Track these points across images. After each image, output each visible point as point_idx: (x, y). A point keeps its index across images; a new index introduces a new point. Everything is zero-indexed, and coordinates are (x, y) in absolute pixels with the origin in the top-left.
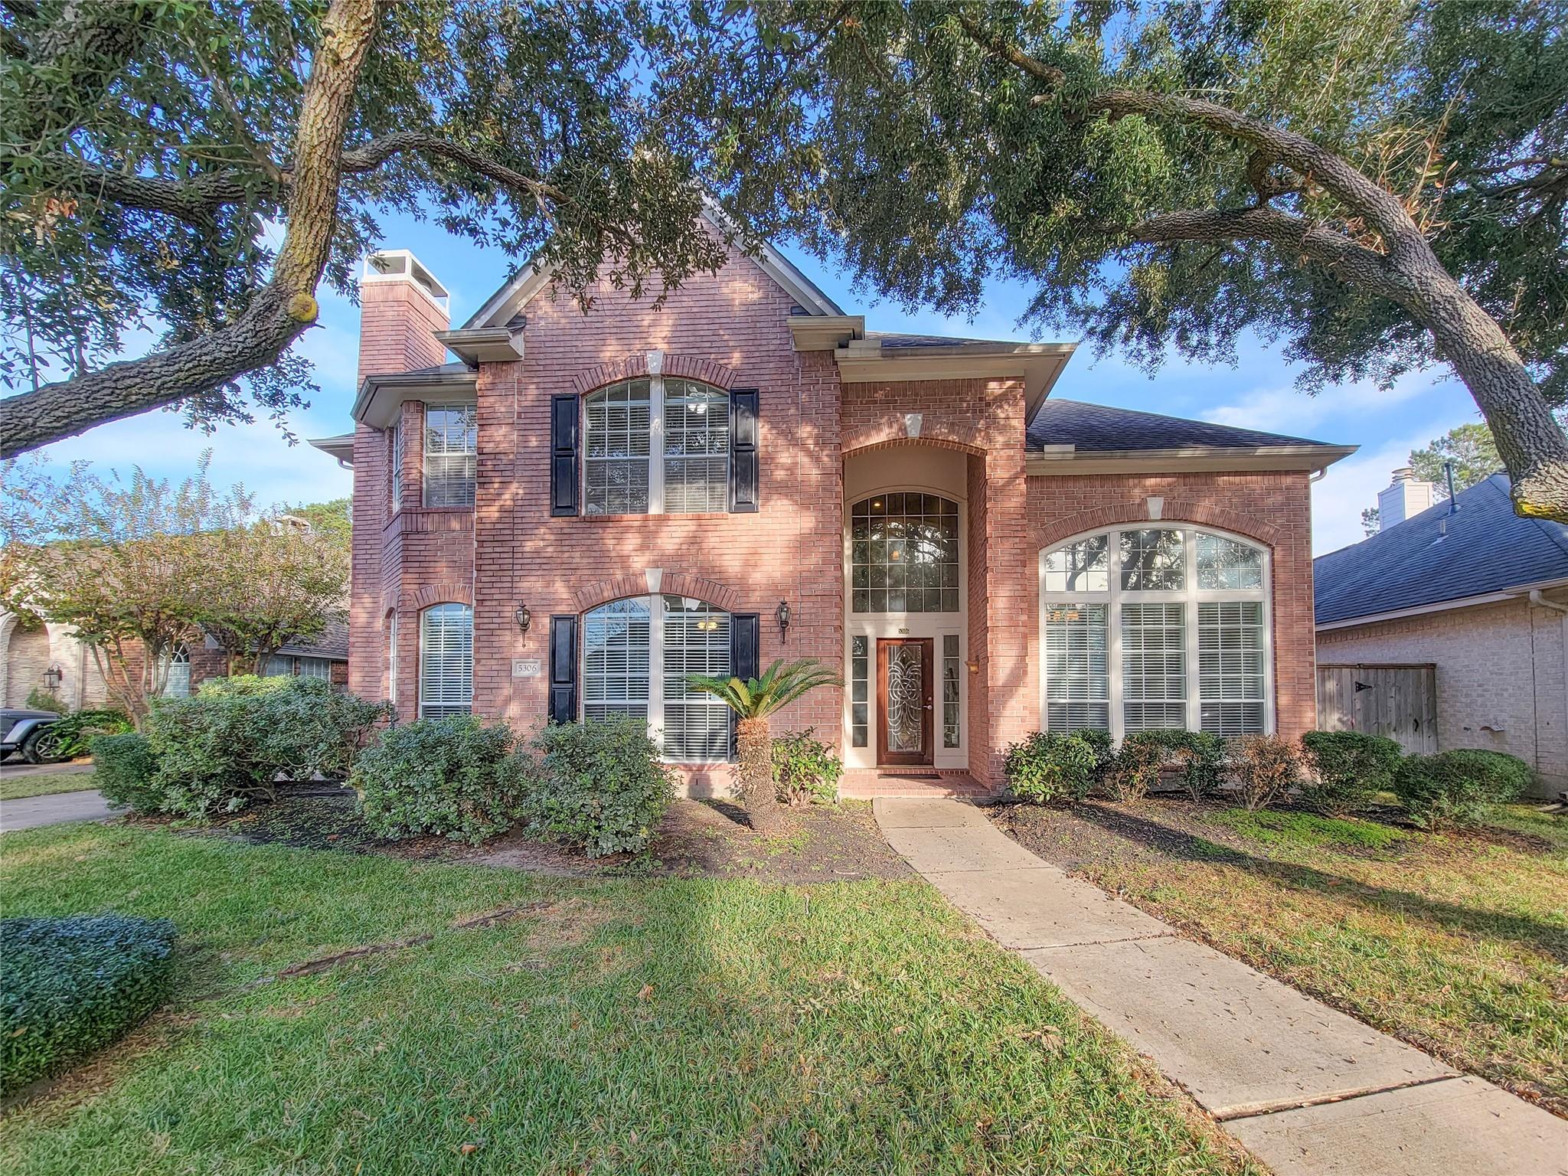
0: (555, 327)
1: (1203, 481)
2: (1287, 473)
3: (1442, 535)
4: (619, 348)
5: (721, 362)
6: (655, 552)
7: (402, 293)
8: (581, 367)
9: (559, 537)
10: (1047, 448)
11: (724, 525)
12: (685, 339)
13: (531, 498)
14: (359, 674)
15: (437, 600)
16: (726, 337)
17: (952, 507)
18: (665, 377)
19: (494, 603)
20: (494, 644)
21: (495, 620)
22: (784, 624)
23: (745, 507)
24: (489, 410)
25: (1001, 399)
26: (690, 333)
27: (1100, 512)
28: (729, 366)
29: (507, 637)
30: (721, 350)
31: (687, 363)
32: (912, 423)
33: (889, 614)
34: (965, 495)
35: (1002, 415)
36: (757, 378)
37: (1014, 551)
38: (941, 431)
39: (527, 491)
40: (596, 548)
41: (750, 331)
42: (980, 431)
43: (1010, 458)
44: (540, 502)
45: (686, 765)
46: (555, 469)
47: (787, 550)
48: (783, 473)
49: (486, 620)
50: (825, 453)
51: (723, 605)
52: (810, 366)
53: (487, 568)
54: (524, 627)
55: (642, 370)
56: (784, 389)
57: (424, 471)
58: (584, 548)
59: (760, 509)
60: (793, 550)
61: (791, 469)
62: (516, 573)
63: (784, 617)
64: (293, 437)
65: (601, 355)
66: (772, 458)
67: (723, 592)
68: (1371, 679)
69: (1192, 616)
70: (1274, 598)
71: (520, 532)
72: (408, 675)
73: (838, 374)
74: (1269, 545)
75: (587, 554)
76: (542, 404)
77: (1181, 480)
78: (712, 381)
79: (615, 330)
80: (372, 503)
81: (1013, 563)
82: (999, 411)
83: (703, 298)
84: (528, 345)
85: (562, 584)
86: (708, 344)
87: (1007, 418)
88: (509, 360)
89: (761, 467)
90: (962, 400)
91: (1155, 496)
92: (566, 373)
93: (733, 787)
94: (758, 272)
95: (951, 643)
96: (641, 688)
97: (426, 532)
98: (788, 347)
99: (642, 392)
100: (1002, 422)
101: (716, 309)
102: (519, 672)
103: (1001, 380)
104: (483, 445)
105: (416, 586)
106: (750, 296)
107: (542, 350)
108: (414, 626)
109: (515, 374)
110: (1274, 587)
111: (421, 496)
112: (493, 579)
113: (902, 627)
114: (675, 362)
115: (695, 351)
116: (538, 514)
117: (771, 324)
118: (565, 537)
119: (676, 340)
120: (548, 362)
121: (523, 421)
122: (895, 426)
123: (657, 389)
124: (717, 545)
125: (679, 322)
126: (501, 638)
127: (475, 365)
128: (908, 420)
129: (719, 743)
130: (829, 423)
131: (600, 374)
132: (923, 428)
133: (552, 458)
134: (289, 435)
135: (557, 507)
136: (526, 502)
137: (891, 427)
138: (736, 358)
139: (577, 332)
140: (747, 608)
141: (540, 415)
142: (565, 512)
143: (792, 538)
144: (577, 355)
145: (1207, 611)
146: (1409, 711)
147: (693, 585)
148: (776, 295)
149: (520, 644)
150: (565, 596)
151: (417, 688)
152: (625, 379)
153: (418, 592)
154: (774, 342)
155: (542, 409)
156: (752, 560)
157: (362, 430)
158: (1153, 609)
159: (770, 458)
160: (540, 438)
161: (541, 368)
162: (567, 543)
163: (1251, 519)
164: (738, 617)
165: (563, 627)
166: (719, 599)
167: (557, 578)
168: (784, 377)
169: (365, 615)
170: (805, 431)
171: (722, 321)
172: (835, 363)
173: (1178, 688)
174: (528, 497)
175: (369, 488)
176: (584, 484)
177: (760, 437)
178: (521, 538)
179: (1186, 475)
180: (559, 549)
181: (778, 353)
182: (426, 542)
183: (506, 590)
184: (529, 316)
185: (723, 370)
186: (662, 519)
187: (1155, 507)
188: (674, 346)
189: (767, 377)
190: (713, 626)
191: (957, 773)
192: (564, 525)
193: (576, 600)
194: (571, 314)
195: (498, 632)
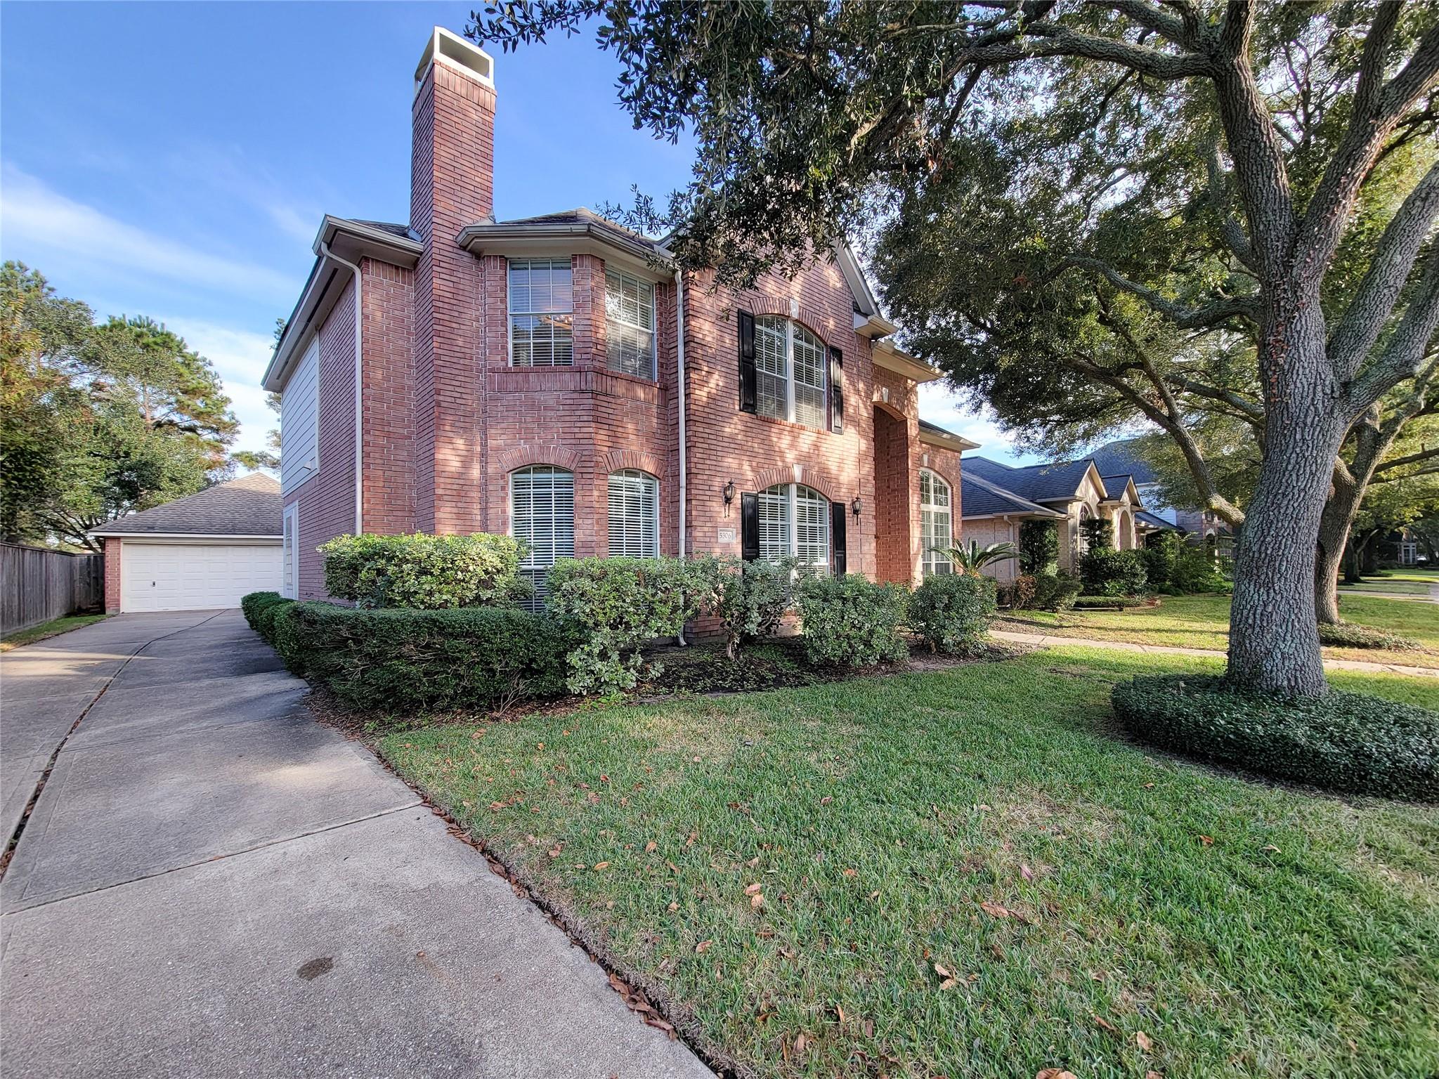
1: (937, 449)
4: (775, 288)
5: (825, 324)
6: (797, 453)
8: (754, 293)
9: (745, 428)
11: (828, 440)
12: (809, 300)
15: (626, 466)
16: (826, 307)
18: (796, 322)
20: (707, 513)
21: (706, 493)
22: (857, 512)
23: (837, 429)
25: (912, 390)
26: (810, 295)
28: (829, 329)
29: (715, 507)
30: (825, 316)
31: (810, 317)
35: (912, 400)
36: (841, 342)
39: (724, 384)
40: (766, 442)
41: (836, 308)
42: (906, 406)
43: (915, 425)
44: (733, 396)
46: (741, 372)
47: (853, 463)
48: (852, 411)
49: (701, 492)
50: (868, 404)
51: (830, 497)
52: (861, 344)
53: (700, 445)
54: (726, 500)
55: (786, 311)
56: (851, 355)
58: (760, 441)
59: (843, 432)
60: (857, 464)
61: (856, 409)
62: (719, 453)
63: (858, 508)
65: (765, 289)
67: (830, 487)
70: (953, 512)
71: (720, 418)
73: (871, 355)
74: (952, 485)
75: (762, 446)
76: (732, 313)
77: (931, 448)
78: (818, 334)
82: (911, 397)
83: (815, 273)
85: (747, 468)
86: (818, 308)
89: (844, 404)
90: (899, 386)
91: (925, 454)
92: (746, 294)
96: (787, 553)
98: (852, 327)
99: (784, 329)
101: (821, 285)
102: (721, 539)
103: (911, 379)
106: (836, 283)
110: (953, 506)
112: (705, 456)
114: (803, 314)
115: (811, 309)
116: (732, 406)
117: (845, 308)
118: (749, 429)
119: (803, 297)
121: (720, 323)
122: (879, 393)
123: (791, 329)
124: (827, 454)
125: (804, 284)
126: (711, 509)
128: (884, 391)
130: (869, 384)
131: (766, 304)
132: (888, 397)
133: (739, 361)
135: (743, 403)
136: (724, 394)
138: (832, 324)
140: (839, 499)
141: (731, 323)
142: (749, 409)
143: (855, 455)
145: (936, 517)
147: (815, 480)
148: (847, 289)
149: (722, 516)
150: (750, 477)
152: (778, 314)
153: (609, 455)
154: (847, 321)
155: (732, 318)
156: (841, 467)
159: (847, 400)
160: (731, 342)
162: (750, 434)
164: (835, 505)
165: (750, 504)
167: (744, 463)
168: (851, 347)
170: (860, 385)
171: (824, 294)
172: (870, 347)
174: (725, 390)
177: (843, 385)
178: (721, 424)
179: (933, 445)
180: (745, 438)
181: (848, 330)
182: (614, 406)
185: (826, 330)
186: (796, 427)
187: (925, 460)
188: (802, 300)
189: (845, 345)
192: (749, 420)
193: (756, 482)
195: (709, 503)
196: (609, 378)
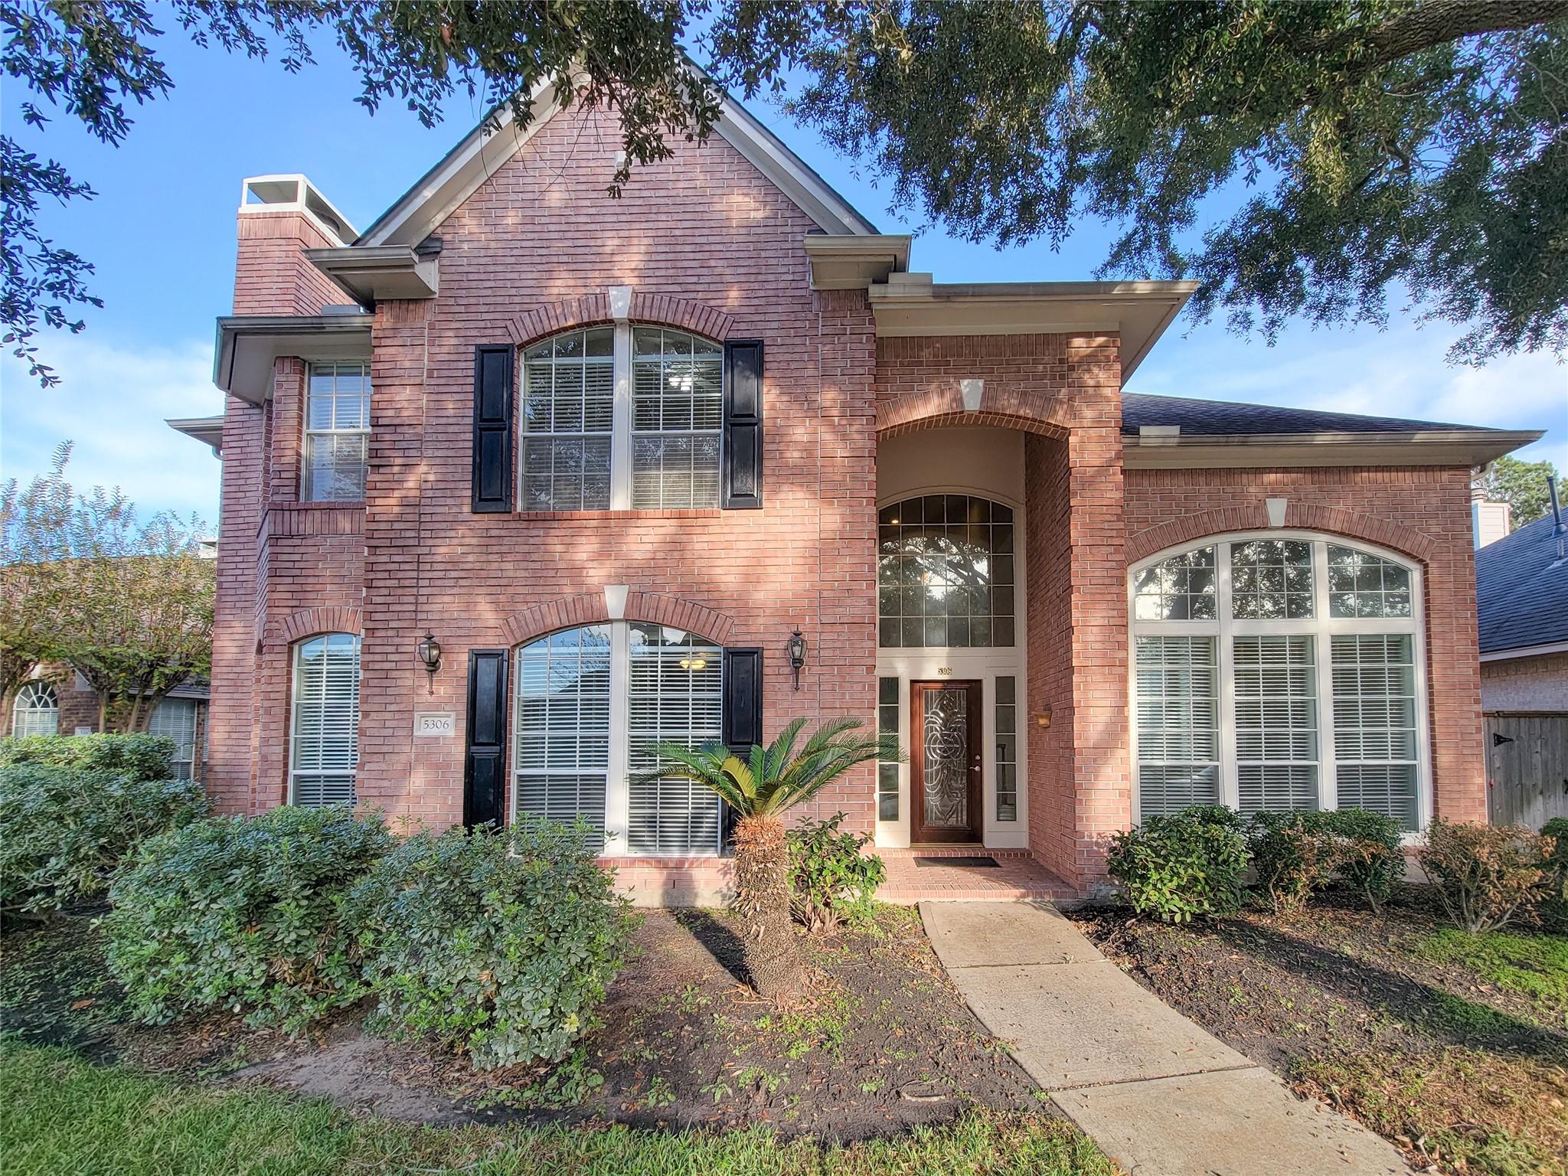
0: (483, 253)
1: (1337, 478)
2: (1442, 468)
3: (1560, 558)
4: (571, 283)
5: (712, 303)
6: (618, 564)
7: (292, 227)
8: (518, 308)
9: (483, 541)
10: (1144, 431)
11: (715, 527)
12: (663, 273)
13: (445, 487)
14: (222, 729)
15: (317, 630)
16: (718, 271)
17: (1004, 514)
18: (634, 323)
19: (391, 633)
20: (389, 691)
21: (391, 657)
22: (797, 663)
23: (743, 501)
24: (387, 366)
25: (1091, 360)
26: (669, 264)
27: (1206, 517)
28: (724, 310)
29: (407, 679)
30: (713, 287)
31: (665, 305)
32: (971, 392)
33: (927, 650)
34: (1022, 498)
35: (1091, 382)
36: (760, 325)
37: (1108, 565)
38: (1009, 404)
39: (439, 477)
40: (535, 557)
41: (751, 262)
42: (1061, 403)
43: (1101, 439)
44: (458, 493)
45: (659, 861)
46: (479, 447)
47: (801, 561)
48: (796, 454)
49: (378, 657)
50: (854, 428)
51: (713, 637)
52: (834, 310)
53: (381, 583)
54: (433, 666)
55: (602, 312)
56: (798, 341)
57: (303, 452)
58: (519, 557)
59: (765, 504)
60: (810, 561)
61: (809, 450)
62: (423, 591)
63: (797, 654)
64: (48, 373)
65: (546, 292)
66: (782, 435)
67: (712, 619)
68: (1512, 729)
69: (1323, 651)
70: (1428, 630)
71: (428, 534)
72: (274, 734)
73: (872, 322)
74: (1420, 561)
75: (524, 565)
76: (463, 357)
77: (1308, 477)
78: (700, 328)
79: (565, 259)
80: (244, 501)
81: (1107, 581)
82: (1087, 376)
83: (688, 216)
84: (445, 277)
85: (488, 607)
86: (695, 279)
87: (1098, 386)
88: (419, 297)
89: (766, 447)
90: (1035, 362)
91: (1275, 497)
92: (498, 316)
93: (725, 891)
94: (761, 182)
95: (1006, 686)
96: (599, 752)
97: (304, 537)
98: (803, 284)
99: (604, 345)
100: (1091, 391)
101: (706, 232)
102: (424, 729)
103: (1088, 335)
104: (379, 413)
105: (287, 611)
106: (753, 214)
107: (465, 284)
108: (284, 664)
109: (427, 315)
110: (1427, 615)
111: (298, 486)
112: (389, 600)
113: (944, 666)
114: (648, 303)
115: (677, 288)
116: (455, 510)
117: (780, 253)
118: (493, 541)
119: (650, 272)
120: (472, 301)
121: (436, 380)
122: (948, 396)
123: (623, 341)
124: (706, 554)
125: (653, 249)
126: (399, 682)
127: (370, 304)
128: (965, 384)
129: (706, 826)
130: (858, 387)
131: (544, 318)
132: (985, 397)
133: (474, 432)
134: (41, 368)
135: (481, 500)
136: (438, 493)
137: (942, 394)
138: (734, 297)
139: (513, 260)
140: (744, 642)
141: (459, 373)
142: (493, 506)
143: (809, 544)
144: (513, 292)
145: (1342, 646)
146: (1559, 769)
147: (671, 608)
148: (788, 214)
149: (425, 691)
150: (492, 623)
151: (286, 750)
152: (579, 326)
153: (289, 619)
154: (785, 277)
155: (462, 365)
156: (752, 577)
157: (233, 406)
158: (1273, 645)
159: (779, 435)
160: (459, 405)
161: (462, 309)
162: (495, 549)
163: (1398, 526)
164: (732, 653)
165: (487, 668)
166: (707, 629)
167: (479, 599)
168: (798, 324)
169: (234, 650)
170: (829, 397)
171: (713, 247)
172: (868, 306)
173: (1306, 745)
174: (441, 485)
175: (242, 482)
176: (520, 469)
177: (765, 407)
178: (430, 542)
179: (1313, 470)
180: (484, 558)
181: (789, 293)
182: (302, 550)
183: (407, 615)
184: (447, 237)
185: (714, 315)
186: (629, 517)
187: (1277, 510)
188: (648, 281)
189: (775, 325)
190: (699, 664)
191: (1016, 855)
192: (491, 525)
193: (506, 629)
194: (506, 236)
195: (394, 674)
196: (295, 513)
